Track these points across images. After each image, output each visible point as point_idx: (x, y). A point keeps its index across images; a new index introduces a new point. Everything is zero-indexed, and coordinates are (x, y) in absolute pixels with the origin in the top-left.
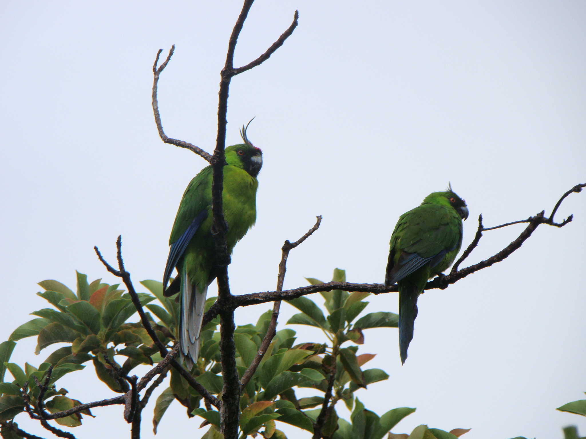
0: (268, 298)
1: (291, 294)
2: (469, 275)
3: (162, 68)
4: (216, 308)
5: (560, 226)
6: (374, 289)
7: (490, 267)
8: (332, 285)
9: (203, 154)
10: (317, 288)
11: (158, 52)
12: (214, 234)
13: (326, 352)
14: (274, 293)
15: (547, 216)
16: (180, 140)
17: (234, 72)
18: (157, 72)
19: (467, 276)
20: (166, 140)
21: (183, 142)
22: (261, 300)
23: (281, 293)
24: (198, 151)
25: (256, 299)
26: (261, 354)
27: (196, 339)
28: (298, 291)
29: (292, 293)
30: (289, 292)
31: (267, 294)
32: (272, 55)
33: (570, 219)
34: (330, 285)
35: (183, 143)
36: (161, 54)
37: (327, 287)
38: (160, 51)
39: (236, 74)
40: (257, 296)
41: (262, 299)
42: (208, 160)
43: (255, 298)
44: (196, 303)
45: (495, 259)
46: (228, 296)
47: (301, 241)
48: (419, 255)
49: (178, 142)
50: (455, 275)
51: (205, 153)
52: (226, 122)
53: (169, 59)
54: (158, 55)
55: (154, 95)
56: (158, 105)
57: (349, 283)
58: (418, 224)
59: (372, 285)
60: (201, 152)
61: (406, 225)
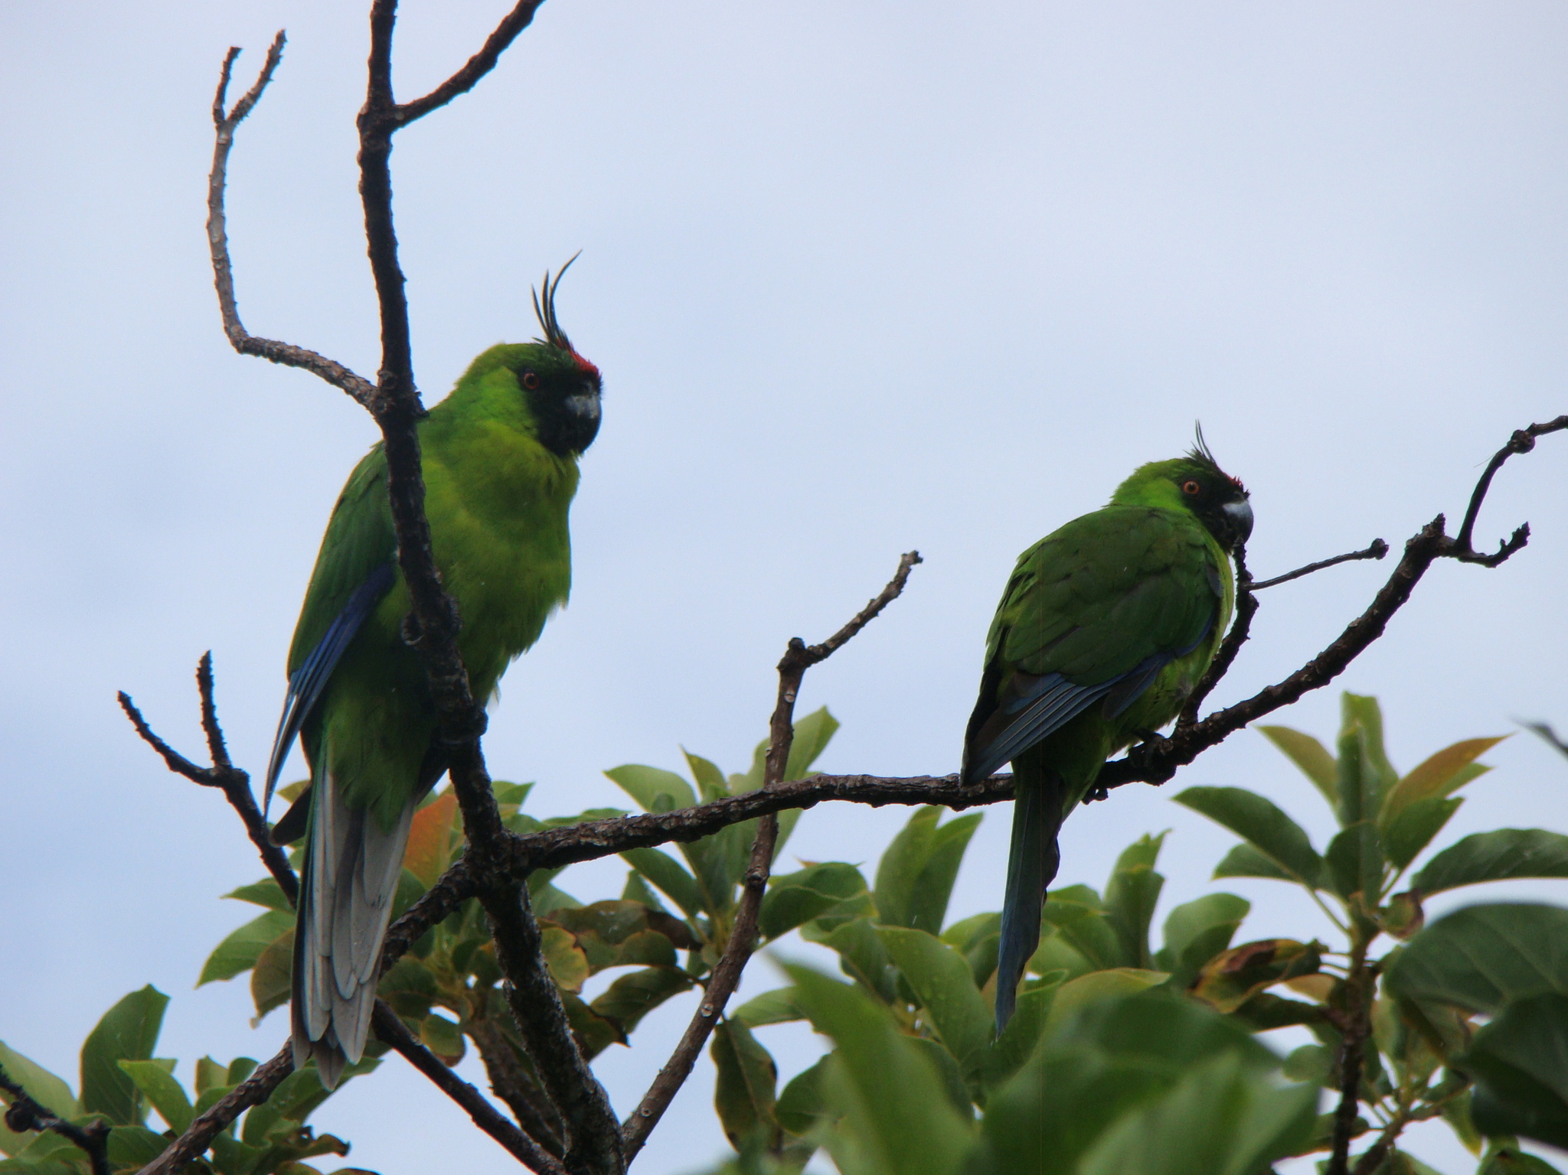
0: (622, 839)
1: (691, 820)
2: (1232, 733)
3: (242, 110)
4: (458, 878)
5: (1492, 561)
6: (949, 793)
7: (1293, 705)
8: (818, 787)
9: (352, 384)
10: (771, 797)
11: (224, 57)
12: (409, 643)
13: (1324, 969)
14: (640, 822)
15: (1452, 530)
16: (284, 343)
17: (394, 118)
18: (225, 124)
19: (1226, 739)
20: (242, 344)
21: (290, 347)
22: (602, 847)
23: (660, 821)
24: (337, 376)
25: (587, 843)
26: (708, 1014)
27: (360, 985)
28: (714, 810)
29: (692, 817)
30: (685, 816)
31: (619, 825)
32: (503, 57)
33: (1521, 537)
34: (809, 787)
35: (292, 351)
36: (235, 63)
37: (803, 792)
38: (234, 52)
39: (403, 123)
40: (588, 833)
41: (605, 843)
42: (365, 405)
43: (583, 840)
44: (366, 866)
45: (1303, 679)
46: (494, 836)
47: (841, 639)
48: (1068, 677)
49: (275, 350)
50: (1187, 735)
51: (358, 382)
52: (402, 279)
53: (265, 77)
54: (227, 65)
55: (216, 200)
56: (228, 231)
57: (870, 777)
58: (1068, 576)
59: (941, 781)
60: (344, 378)
61: (1032, 582)
